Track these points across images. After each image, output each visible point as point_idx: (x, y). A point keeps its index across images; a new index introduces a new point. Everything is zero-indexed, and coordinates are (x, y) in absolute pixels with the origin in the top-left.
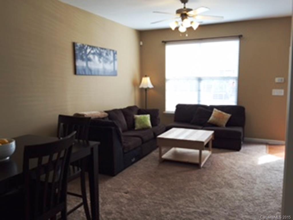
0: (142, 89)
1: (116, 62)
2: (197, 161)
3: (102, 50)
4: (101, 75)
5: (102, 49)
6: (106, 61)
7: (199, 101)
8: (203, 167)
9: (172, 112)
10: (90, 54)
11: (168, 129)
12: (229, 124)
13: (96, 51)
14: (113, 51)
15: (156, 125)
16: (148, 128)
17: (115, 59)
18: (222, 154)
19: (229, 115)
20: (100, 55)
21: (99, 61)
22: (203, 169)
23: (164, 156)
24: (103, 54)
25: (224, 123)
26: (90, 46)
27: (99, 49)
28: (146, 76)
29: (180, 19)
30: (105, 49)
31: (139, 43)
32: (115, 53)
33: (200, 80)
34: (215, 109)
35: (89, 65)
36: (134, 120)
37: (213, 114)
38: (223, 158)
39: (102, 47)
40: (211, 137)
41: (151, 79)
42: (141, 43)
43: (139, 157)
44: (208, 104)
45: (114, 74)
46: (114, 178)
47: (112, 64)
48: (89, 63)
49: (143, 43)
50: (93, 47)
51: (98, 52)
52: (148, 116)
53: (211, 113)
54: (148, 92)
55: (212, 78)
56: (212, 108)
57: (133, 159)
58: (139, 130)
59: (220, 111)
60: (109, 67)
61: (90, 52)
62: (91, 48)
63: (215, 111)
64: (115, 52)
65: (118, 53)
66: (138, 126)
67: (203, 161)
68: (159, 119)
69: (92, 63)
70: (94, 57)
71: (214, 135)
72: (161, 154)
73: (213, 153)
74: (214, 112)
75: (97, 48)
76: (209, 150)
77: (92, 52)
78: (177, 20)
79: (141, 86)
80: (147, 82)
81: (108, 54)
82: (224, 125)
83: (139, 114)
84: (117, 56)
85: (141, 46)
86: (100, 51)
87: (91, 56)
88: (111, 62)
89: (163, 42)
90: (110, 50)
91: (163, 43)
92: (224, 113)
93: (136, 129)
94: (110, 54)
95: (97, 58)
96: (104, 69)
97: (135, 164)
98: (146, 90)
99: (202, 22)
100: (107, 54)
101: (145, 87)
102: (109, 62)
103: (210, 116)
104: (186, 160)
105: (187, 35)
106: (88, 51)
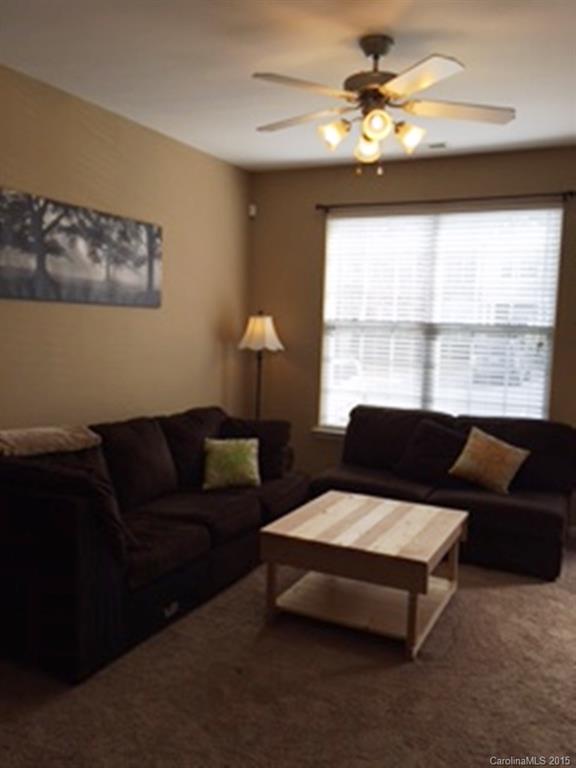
0: (248, 352)
1: (158, 266)
2: (402, 632)
3: (103, 221)
4: (97, 303)
5: (107, 216)
6: (120, 257)
7: (426, 399)
8: (420, 653)
9: (340, 428)
10: (55, 229)
11: (315, 490)
12: (522, 481)
13: (81, 222)
14: (149, 227)
15: (279, 476)
16: (249, 485)
17: (153, 254)
18: (496, 592)
19: (520, 454)
20: (97, 237)
21: (92, 254)
22: (419, 663)
23: (285, 599)
24: (106, 232)
25: (504, 478)
26: (57, 205)
27: (94, 216)
28: (261, 313)
29: (359, 113)
30: (117, 218)
31: (247, 210)
32: (155, 234)
33: (430, 331)
34: (475, 431)
35: (50, 268)
36: (203, 455)
37: (468, 447)
38: (496, 610)
39: (103, 209)
40: (459, 533)
41: (275, 323)
42: (253, 211)
43: (193, 600)
44: (454, 411)
45: (150, 299)
46: (77, 691)
47: (144, 269)
48: (49, 257)
49: (258, 210)
50: (67, 209)
51: (88, 224)
52: (252, 444)
53: (464, 442)
54: (264, 362)
55: (471, 330)
56: (467, 423)
57: (168, 605)
58: (216, 491)
59: (492, 438)
60: (130, 277)
61: (55, 223)
62: (61, 211)
63: (476, 436)
64: (155, 230)
65: (165, 234)
66: (214, 477)
67: (422, 631)
68: (291, 456)
69: (62, 260)
70: (73, 243)
71: (468, 525)
72: (272, 591)
73: (461, 586)
74: (471, 440)
75: (86, 211)
76: (450, 579)
77: (65, 222)
78: (349, 116)
79: (243, 345)
80: (263, 331)
81: (129, 234)
82: (505, 485)
83: (222, 436)
84: (163, 245)
85: (252, 218)
86: (96, 223)
87: (61, 238)
88: (138, 263)
89: (319, 207)
90: (138, 223)
91: (320, 212)
92: (506, 446)
93: (206, 486)
94: (137, 236)
95: (82, 246)
96: (112, 285)
97: (175, 627)
98: (261, 355)
99: (442, 145)
100: (123, 235)
101: (256, 347)
102: (130, 263)
103: (459, 453)
104: (361, 621)
105: (380, 171)
106: (49, 218)
